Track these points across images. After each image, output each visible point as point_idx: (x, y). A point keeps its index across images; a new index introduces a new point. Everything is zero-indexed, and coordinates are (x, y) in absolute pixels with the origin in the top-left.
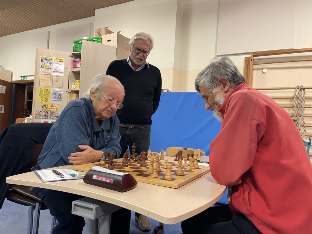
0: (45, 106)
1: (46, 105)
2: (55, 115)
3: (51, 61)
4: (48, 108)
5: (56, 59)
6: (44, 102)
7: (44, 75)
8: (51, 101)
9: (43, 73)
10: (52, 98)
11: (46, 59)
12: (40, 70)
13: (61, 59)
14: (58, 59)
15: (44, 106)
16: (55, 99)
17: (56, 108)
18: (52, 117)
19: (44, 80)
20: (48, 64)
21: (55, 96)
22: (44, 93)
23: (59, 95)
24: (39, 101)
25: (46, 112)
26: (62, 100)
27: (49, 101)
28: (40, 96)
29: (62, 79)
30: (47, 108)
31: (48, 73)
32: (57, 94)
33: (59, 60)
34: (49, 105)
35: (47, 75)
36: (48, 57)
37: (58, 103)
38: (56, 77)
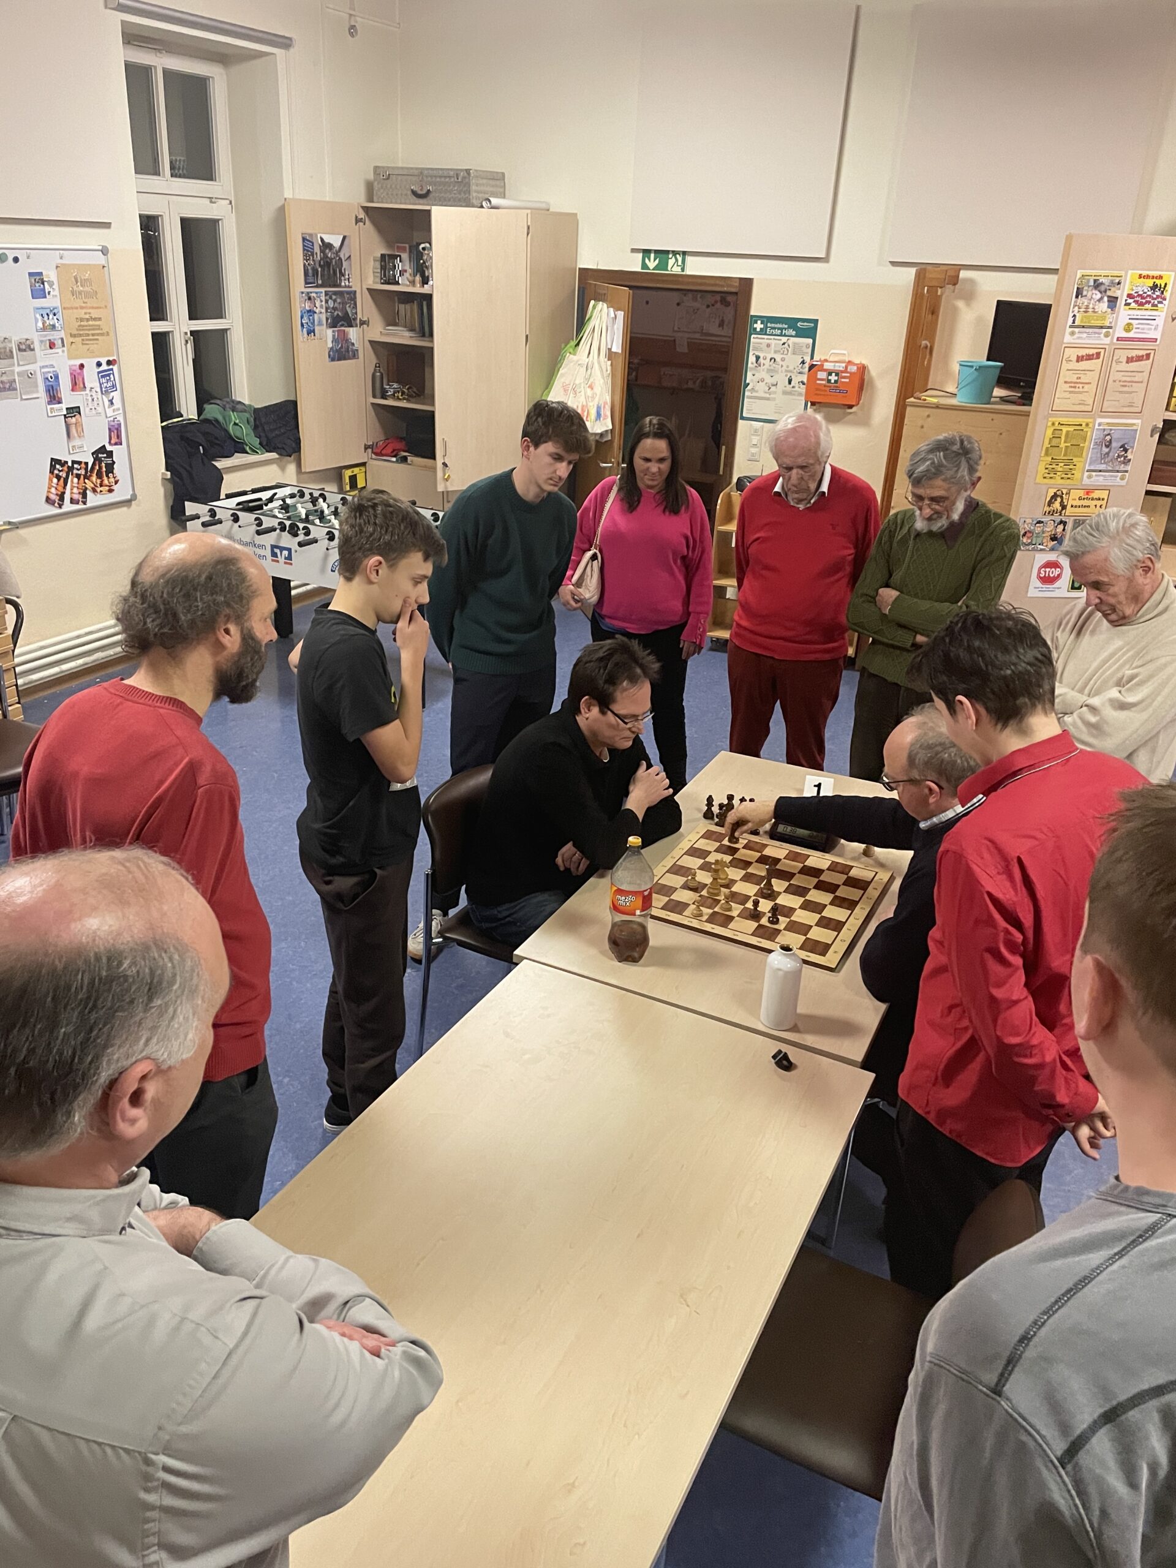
0: (1059, 500)
1: (1064, 492)
3: (1115, 292)
4: (1069, 507)
5: (1140, 276)
7: (1080, 359)
8: (1086, 474)
9: (1072, 354)
10: (1090, 465)
11: (1097, 285)
12: (1068, 339)
13: (1161, 277)
14: (1148, 277)
15: (1055, 496)
16: (1103, 467)
17: (1099, 503)
19: (1073, 385)
20: (1104, 306)
21: (1106, 450)
22: (1065, 442)
23: (1123, 446)
24: (1039, 479)
25: (1061, 522)
26: (1128, 468)
27: (1077, 474)
28: (1047, 454)
29: (1146, 374)
30: (1064, 507)
31: (1094, 351)
32: (1114, 444)
33: (1150, 283)
34: (1076, 494)
35: (1089, 357)
36: (1104, 274)
37: (1116, 480)
38: (1124, 366)
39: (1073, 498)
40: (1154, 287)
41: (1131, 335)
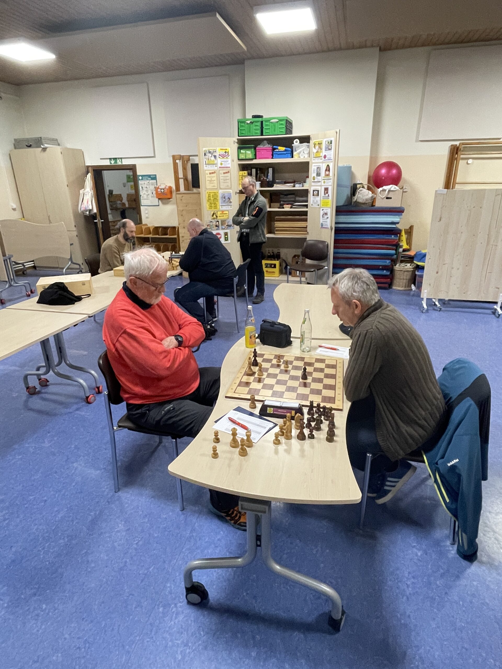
0: (215, 215)
1: (216, 212)
2: (227, 224)
3: (215, 154)
5: (221, 149)
6: (213, 209)
7: (210, 173)
8: (221, 207)
9: (208, 172)
10: (221, 203)
11: (210, 152)
12: (205, 168)
13: (226, 149)
14: (223, 149)
15: (213, 214)
16: (225, 204)
17: (226, 215)
18: (223, 227)
19: (210, 181)
20: (213, 158)
21: (224, 199)
22: (212, 198)
23: (229, 198)
24: (208, 209)
25: (217, 221)
26: (232, 204)
27: (218, 207)
28: (208, 201)
30: (217, 217)
31: (214, 171)
32: (226, 198)
34: (219, 213)
35: (213, 173)
36: (211, 149)
37: (229, 208)
38: (223, 175)
39: (219, 214)
40: (225, 152)
41: (223, 166)
